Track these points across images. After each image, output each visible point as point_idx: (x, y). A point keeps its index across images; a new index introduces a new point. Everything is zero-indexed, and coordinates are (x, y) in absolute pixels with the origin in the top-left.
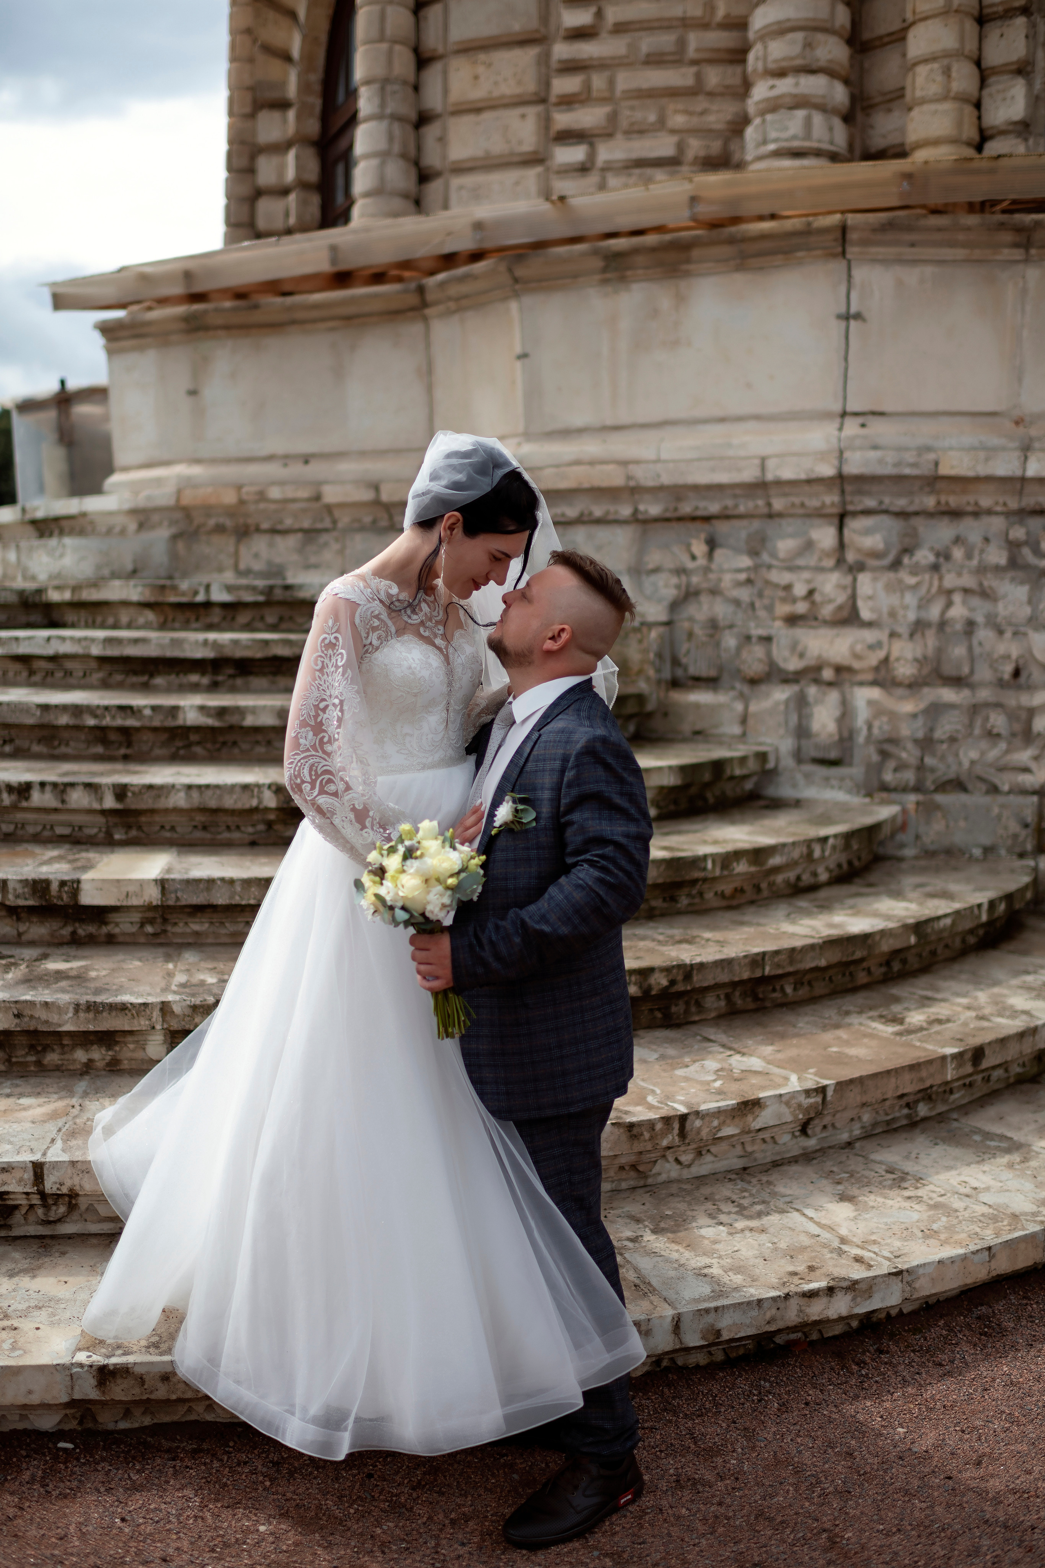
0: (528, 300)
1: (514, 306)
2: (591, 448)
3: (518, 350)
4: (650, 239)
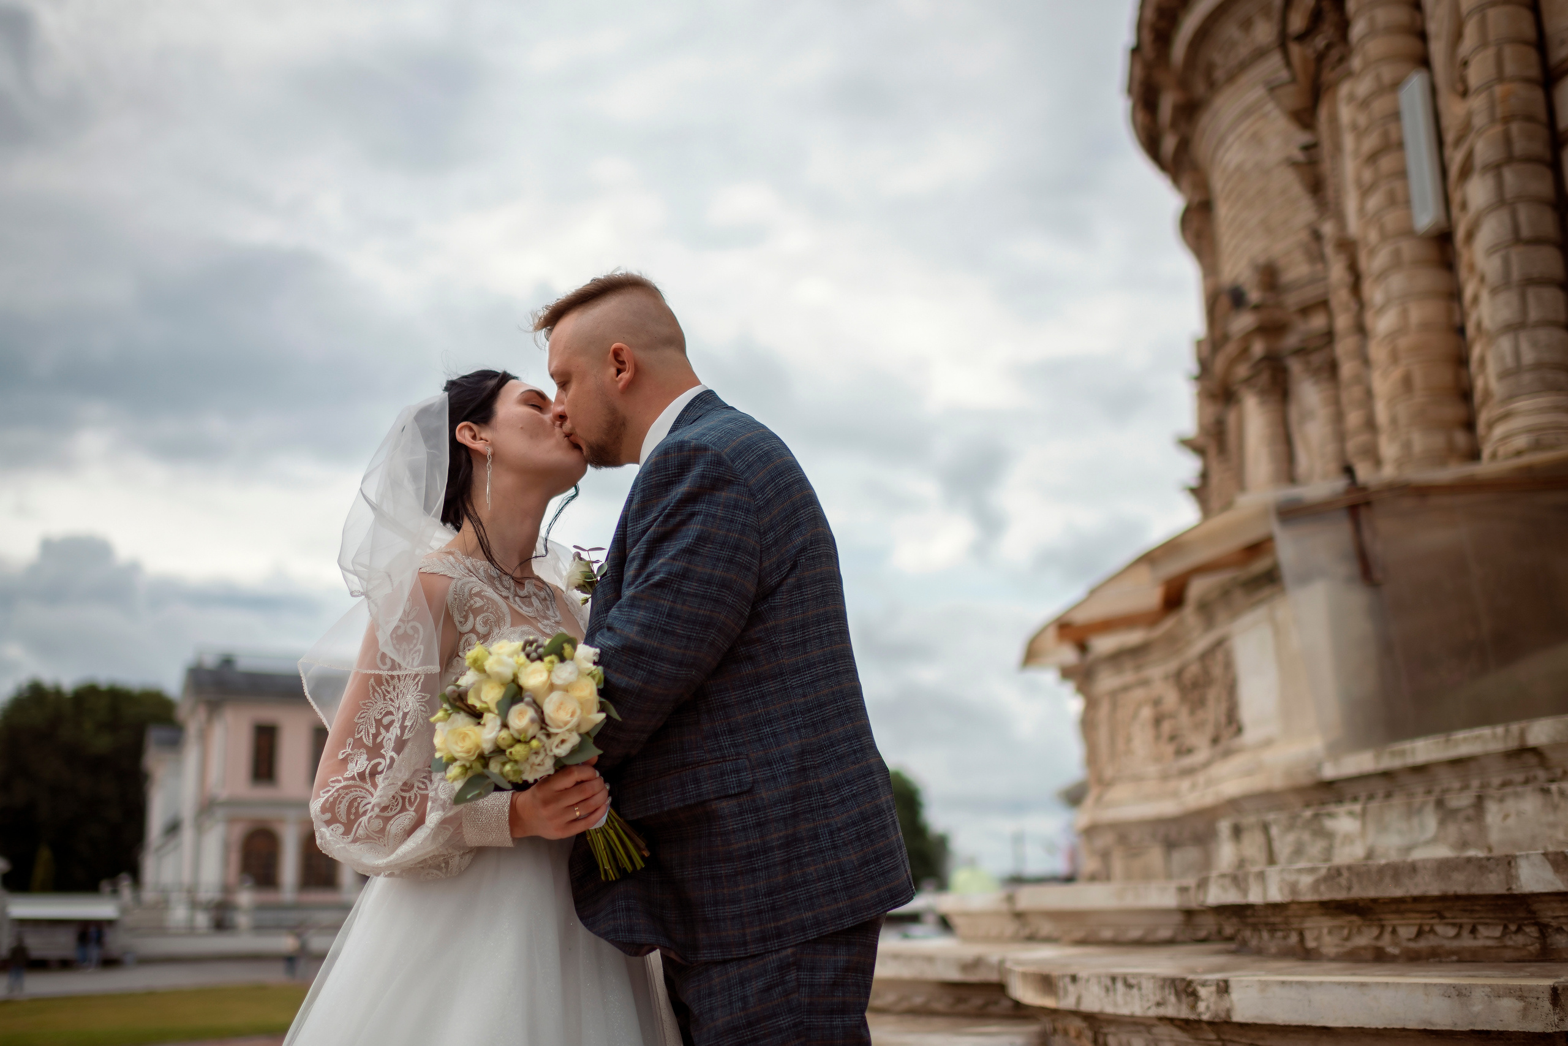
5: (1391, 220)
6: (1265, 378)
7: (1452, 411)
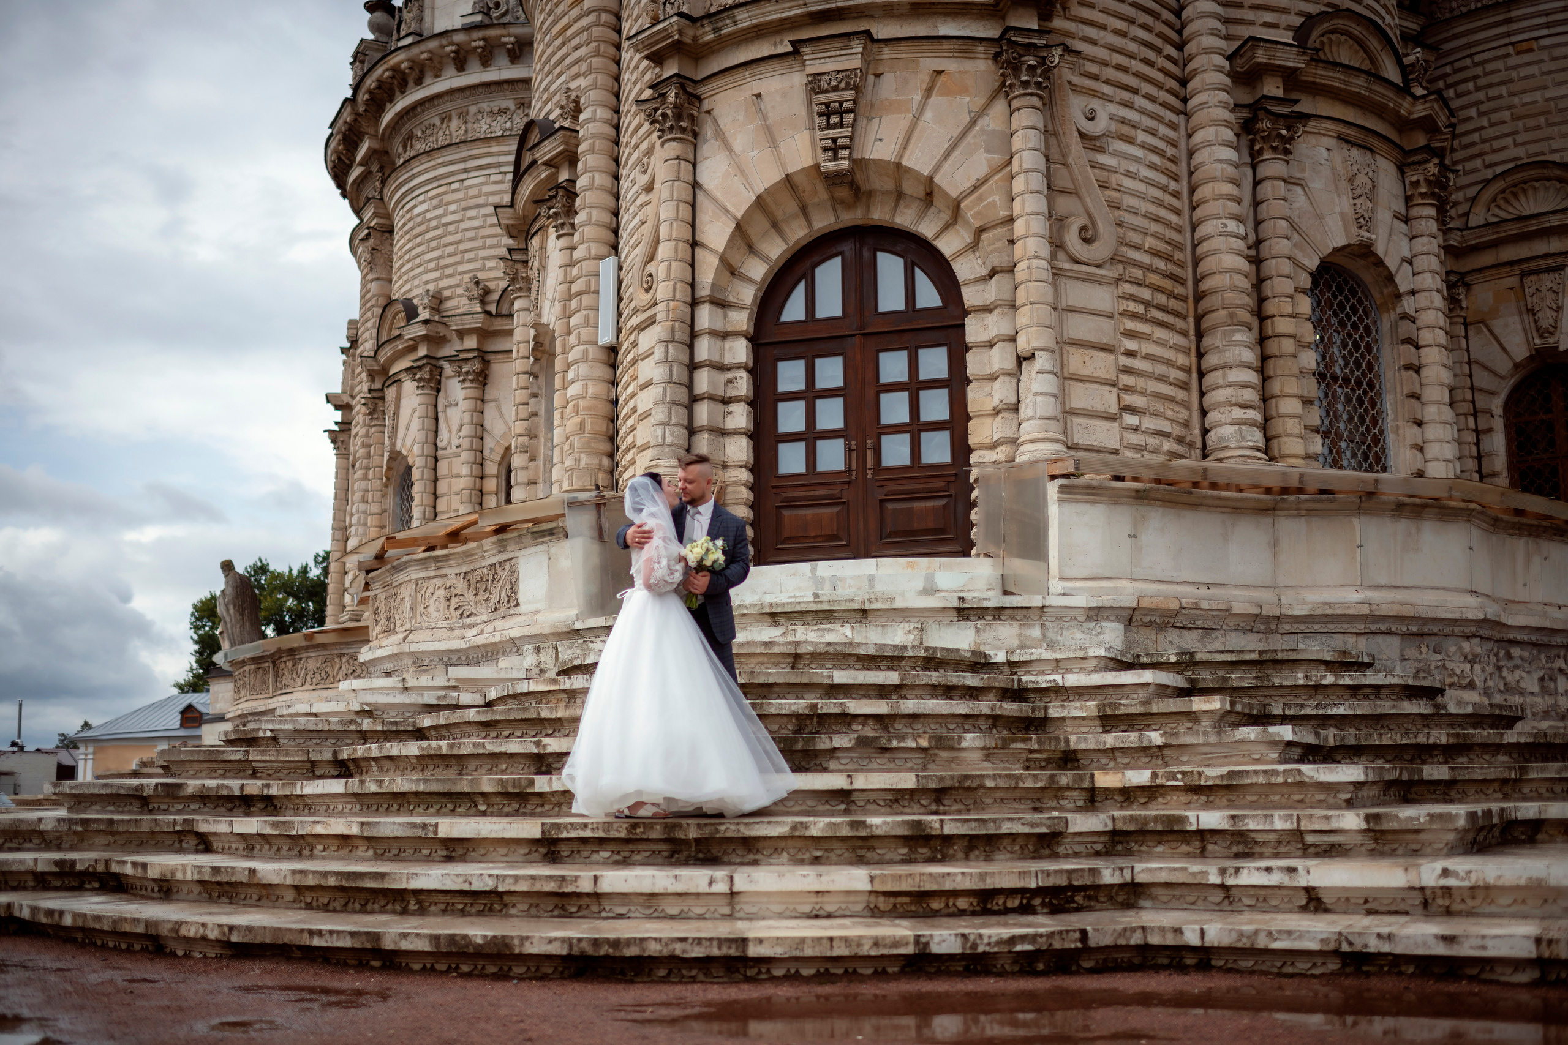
0: (1363, 518)
1: (1356, 521)
2: (1398, 596)
3: (1358, 543)
4: (1417, 501)
5: (585, 333)
6: (425, 373)
7: (606, 447)
